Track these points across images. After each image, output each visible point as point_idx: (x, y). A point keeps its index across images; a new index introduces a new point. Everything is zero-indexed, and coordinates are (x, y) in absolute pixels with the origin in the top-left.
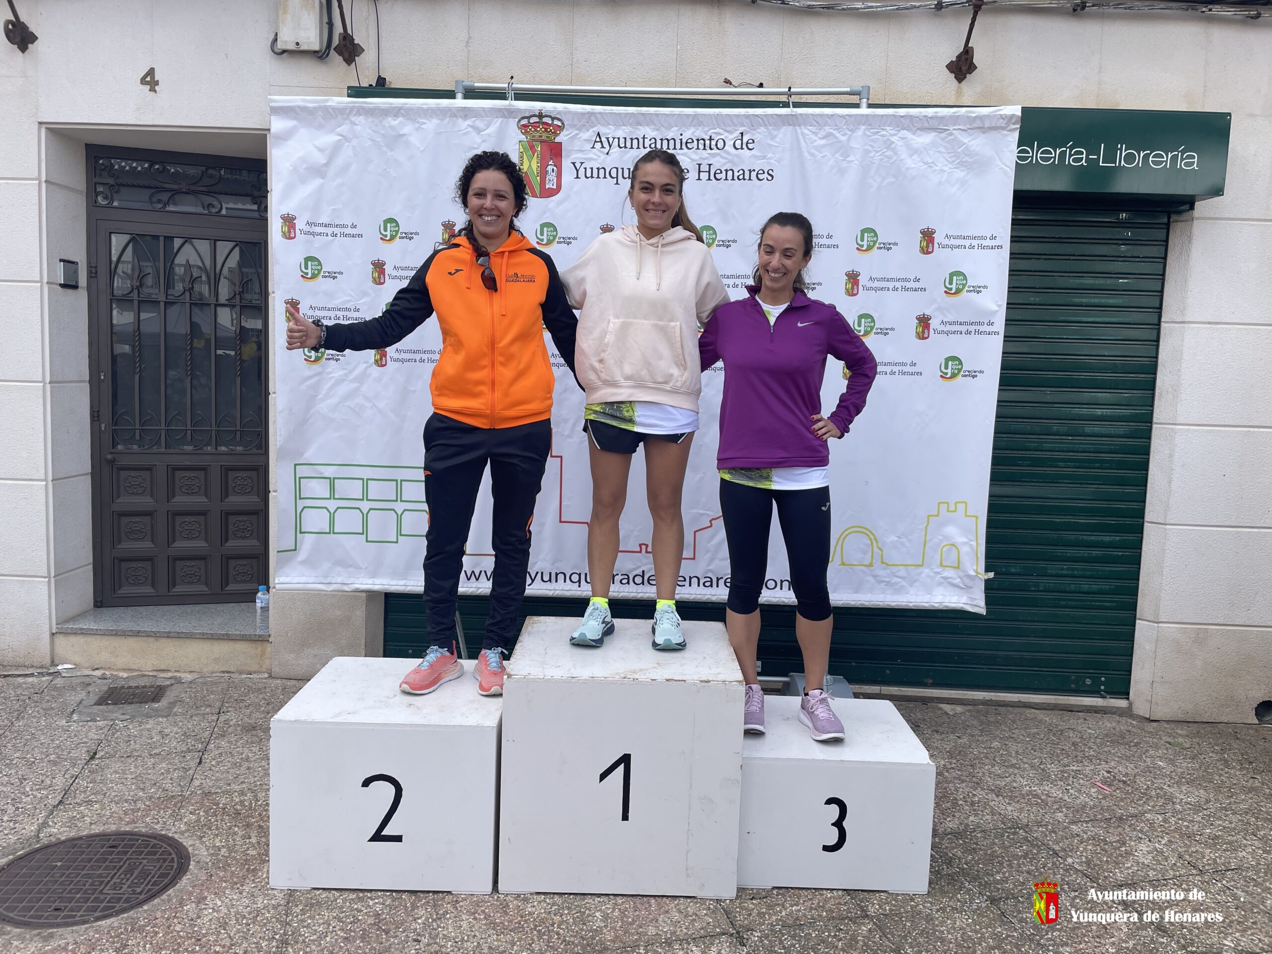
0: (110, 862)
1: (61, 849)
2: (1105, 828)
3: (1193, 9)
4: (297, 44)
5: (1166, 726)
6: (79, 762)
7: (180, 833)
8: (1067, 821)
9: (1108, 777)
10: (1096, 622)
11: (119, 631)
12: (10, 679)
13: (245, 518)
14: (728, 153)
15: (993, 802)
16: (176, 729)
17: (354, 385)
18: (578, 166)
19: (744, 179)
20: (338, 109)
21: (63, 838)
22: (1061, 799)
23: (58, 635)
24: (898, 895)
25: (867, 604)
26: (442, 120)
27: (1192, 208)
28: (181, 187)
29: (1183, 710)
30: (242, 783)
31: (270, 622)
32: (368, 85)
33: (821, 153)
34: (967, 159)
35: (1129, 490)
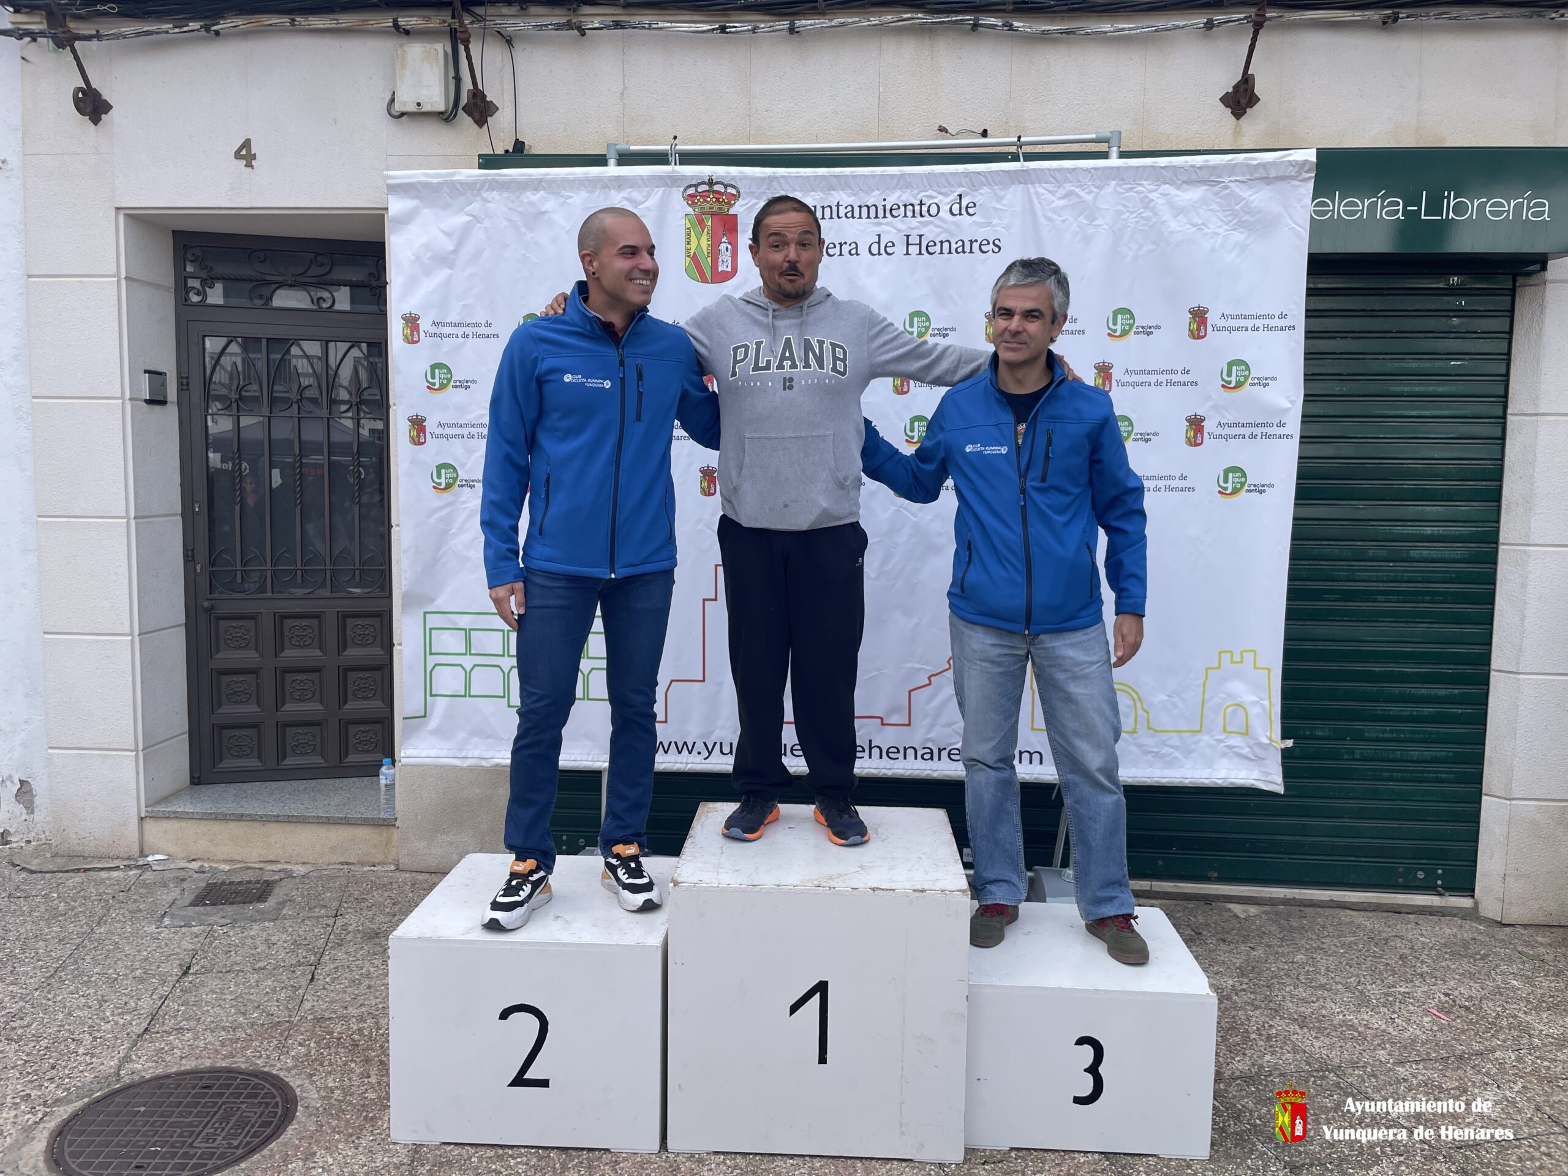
0: (203, 1106)
1: (145, 1090)
2: (1442, 1070)
3: (1539, 16)
4: (419, 104)
5: (1523, 932)
6: (170, 978)
7: (286, 1069)
8: (1391, 1061)
9: (1446, 1002)
10: (1429, 798)
11: (218, 814)
12: (92, 873)
13: (367, 674)
14: (942, 220)
15: (1296, 1036)
16: (284, 936)
19: (964, 252)
20: (466, 184)
21: (148, 1076)
22: (1384, 1031)
23: (148, 820)
24: (1170, 1160)
25: (1131, 781)
26: (591, 192)
27: (1544, 268)
28: (286, 278)
29: (1545, 911)
30: (361, 1005)
31: (397, 803)
32: (503, 153)
33: (1059, 216)
34: (1247, 217)
35: (1469, 629)
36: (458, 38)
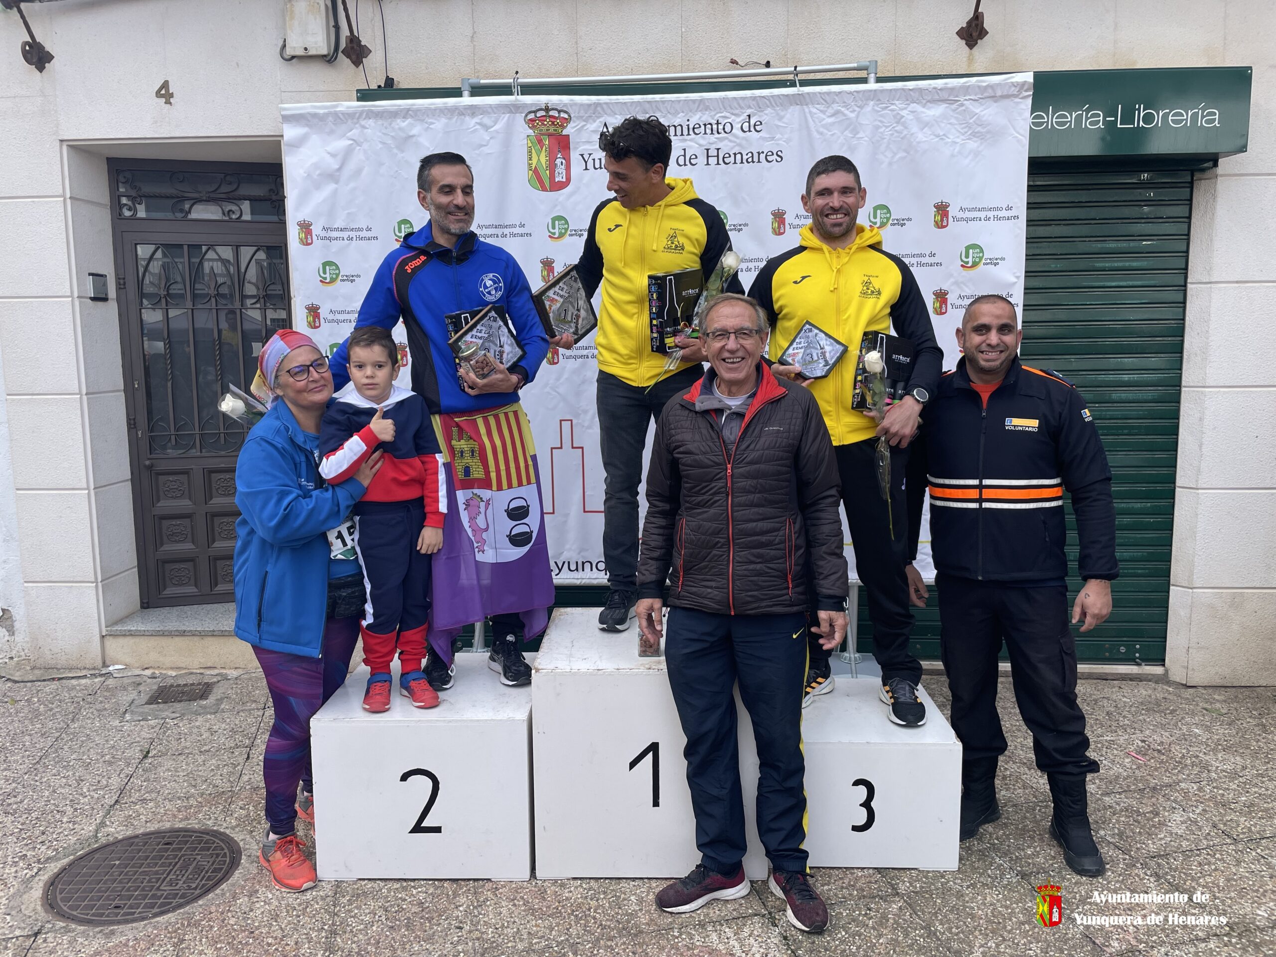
0: (166, 859)
1: (118, 848)
2: (1139, 798)
4: (306, 49)
5: (1203, 692)
6: (133, 761)
7: (231, 828)
8: (1100, 793)
9: (1143, 747)
10: (1129, 589)
11: (165, 631)
12: (64, 681)
14: (736, 136)
15: (1025, 776)
16: (224, 725)
18: (586, 157)
19: (753, 162)
20: (347, 114)
21: (120, 837)
23: (108, 637)
24: (928, 872)
26: (450, 119)
27: (1216, 164)
28: (202, 195)
29: (1220, 675)
32: (376, 88)
33: (829, 131)
34: (979, 129)
35: (1159, 455)
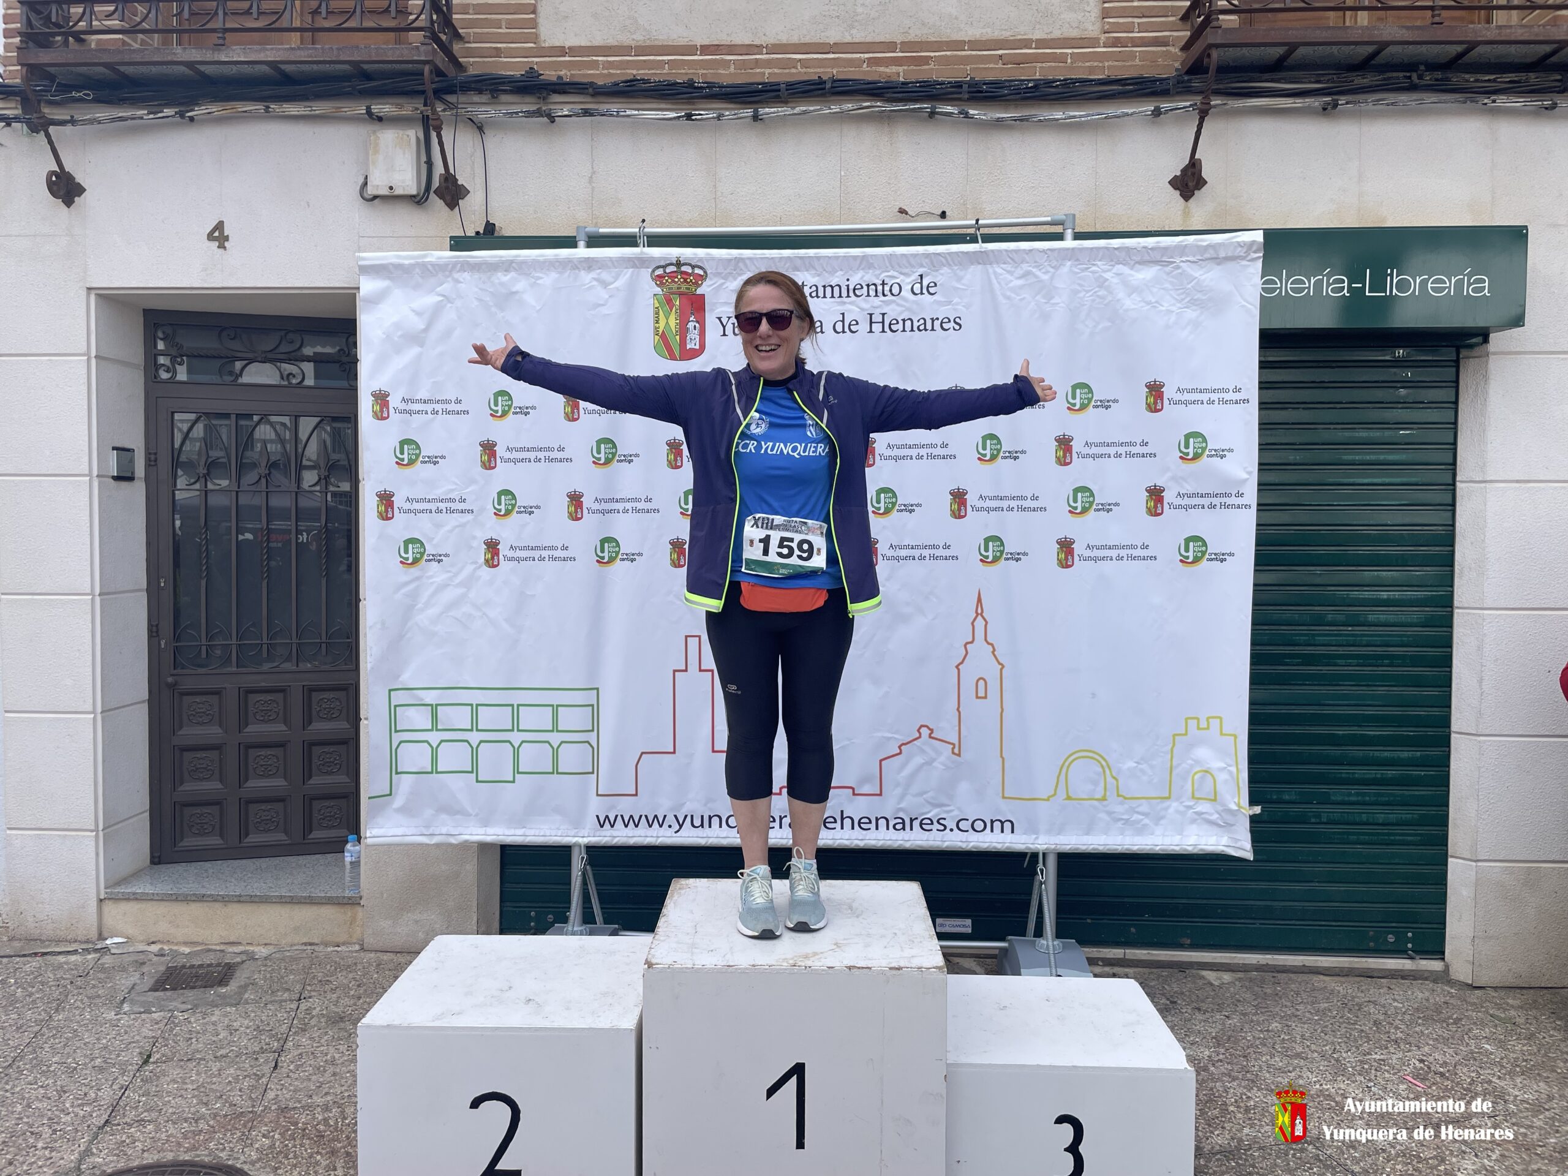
3: (1472, 102)
4: (391, 188)
5: (1494, 994)
6: (130, 1067)
7: (250, 1163)
9: (1422, 1068)
10: (1396, 861)
11: (180, 895)
12: (49, 957)
13: (332, 749)
14: (905, 300)
16: (246, 1022)
17: (461, 591)
18: (724, 321)
19: (926, 330)
20: (439, 266)
23: (107, 901)
25: (1102, 849)
26: (561, 273)
27: (1486, 340)
28: (256, 355)
29: (1514, 973)
31: (362, 881)
32: (473, 234)
33: (1018, 295)
34: (1199, 296)
35: (1428, 692)
36: (430, 125)
